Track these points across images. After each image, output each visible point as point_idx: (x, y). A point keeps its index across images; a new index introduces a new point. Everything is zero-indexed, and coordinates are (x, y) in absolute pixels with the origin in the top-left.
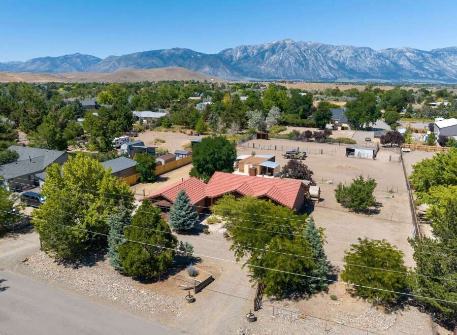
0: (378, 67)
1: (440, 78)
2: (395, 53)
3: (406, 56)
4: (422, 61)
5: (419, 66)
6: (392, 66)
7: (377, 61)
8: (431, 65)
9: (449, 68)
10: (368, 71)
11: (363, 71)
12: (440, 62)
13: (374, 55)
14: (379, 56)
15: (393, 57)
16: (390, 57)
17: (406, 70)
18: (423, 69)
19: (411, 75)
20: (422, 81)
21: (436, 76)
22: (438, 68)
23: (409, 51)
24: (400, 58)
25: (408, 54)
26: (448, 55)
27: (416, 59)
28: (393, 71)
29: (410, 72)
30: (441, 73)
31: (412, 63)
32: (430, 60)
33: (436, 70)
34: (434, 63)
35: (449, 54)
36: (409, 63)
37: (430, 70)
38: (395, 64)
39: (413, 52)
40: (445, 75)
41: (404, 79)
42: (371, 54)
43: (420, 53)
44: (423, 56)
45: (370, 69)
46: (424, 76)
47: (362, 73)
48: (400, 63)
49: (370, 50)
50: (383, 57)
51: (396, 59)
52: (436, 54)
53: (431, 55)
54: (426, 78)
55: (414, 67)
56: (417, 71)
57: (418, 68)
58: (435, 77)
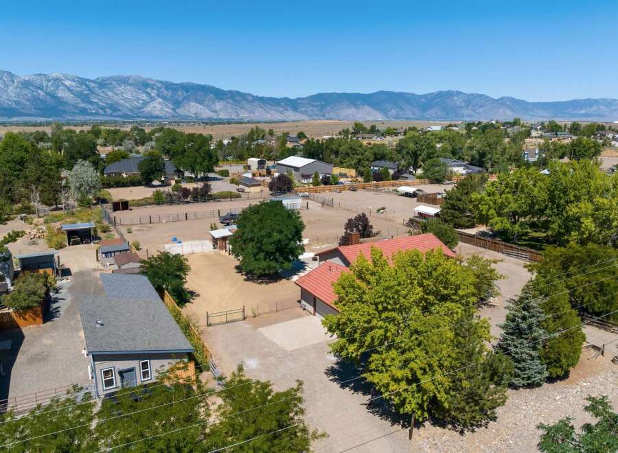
0: (28, 100)
1: (114, 114)
2: (49, 81)
3: (65, 85)
4: (87, 92)
5: (86, 99)
6: (48, 98)
7: (25, 91)
8: (100, 98)
9: (122, 102)
10: (14, 106)
11: (6, 106)
12: (110, 94)
13: (18, 82)
14: (26, 84)
15: (47, 86)
16: (43, 86)
17: (70, 105)
18: (91, 103)
19: (77, 112)
20: (93, 118)
21: (109, 111)
22: (109, 102)
23: (68, 79)
24: (57, 87)
25: (68, 83)
26: (117, 85)
27: (78, 89)
28: (53, 106)
29: (75, 106)
30: (114, 108)
31: (75, 95)
32: (97, 90)
33: (107, 103)
34: (104, 95)
35: (119, 84)
36: (72, 95)
37: (100, 103)
38: (53, 96)
39: (73, 81)
40: (119, 110)
41: (70, 116)
42: (13, 81)
43: (82, 82)
44: (87, 86)
45: (17, 103)
46: (93, 111)
47: (6, 109)
48: (59, 95)
49: (11, 75)
50: (33, 86)
51: (52, 88)
52: (102, 84)
53: (97, 85)
54: (97, 114)
55: (79, 101)
56: (83, 105)
57: (83, 101)
58: (108, 114)
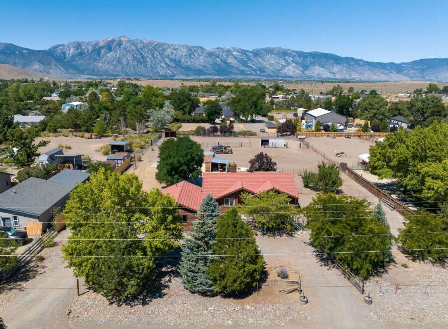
0: (210, 65)
1: (262, 74)
2: (223, 52)
3: (233, 55)
4: (246, 59)
5: (245, 64)
6: (222, 64)
7: (210, 59)
8: (254, 63)
9: (268, 66)
10: (202, 68)
11: (197, 68)
12: (261, 60)
13: (206, 53)
14: (210, 54)
15: (222, 56)
16: (219, 56)
17: (235, 68)
18: (248, 67)
19: (239, 72)
20: (246, 77)
21: (258, 72)
22: (259, 66)
23: (235, 51)
24: (228, 57)
25: (234, 53)
26: (266, 55)
27: (241, 57)
28: (224, 69)
29: (237, 69)
30: (262, 70)
31: (238, 61)
32: (253, 58)
33: (258, 67)
34: (257, 62)
35: (267, 53)
36: (236, 62)
37: (253, 67)
38: (225, 62)
39: (239, 52)
40: (265, 72)
41: (234, 75)
42: (203, 53)
43: (244, 52)
44: (246, 55)
45: (204, 67)
46: (249, 72)
47: (197, 70)
48: (229, 61)
49: (202, 49)
50: (214, 55)
51: (225, 57)
52: (256, 53)
53: (253, 54)
54: (251, 74)
55: (240, 65)
56: (242, 68)
57: (243, 65)
58: (258, 74)
